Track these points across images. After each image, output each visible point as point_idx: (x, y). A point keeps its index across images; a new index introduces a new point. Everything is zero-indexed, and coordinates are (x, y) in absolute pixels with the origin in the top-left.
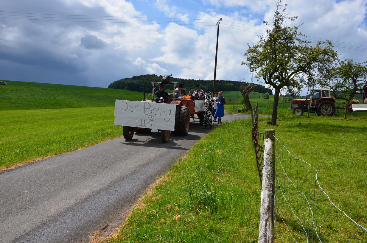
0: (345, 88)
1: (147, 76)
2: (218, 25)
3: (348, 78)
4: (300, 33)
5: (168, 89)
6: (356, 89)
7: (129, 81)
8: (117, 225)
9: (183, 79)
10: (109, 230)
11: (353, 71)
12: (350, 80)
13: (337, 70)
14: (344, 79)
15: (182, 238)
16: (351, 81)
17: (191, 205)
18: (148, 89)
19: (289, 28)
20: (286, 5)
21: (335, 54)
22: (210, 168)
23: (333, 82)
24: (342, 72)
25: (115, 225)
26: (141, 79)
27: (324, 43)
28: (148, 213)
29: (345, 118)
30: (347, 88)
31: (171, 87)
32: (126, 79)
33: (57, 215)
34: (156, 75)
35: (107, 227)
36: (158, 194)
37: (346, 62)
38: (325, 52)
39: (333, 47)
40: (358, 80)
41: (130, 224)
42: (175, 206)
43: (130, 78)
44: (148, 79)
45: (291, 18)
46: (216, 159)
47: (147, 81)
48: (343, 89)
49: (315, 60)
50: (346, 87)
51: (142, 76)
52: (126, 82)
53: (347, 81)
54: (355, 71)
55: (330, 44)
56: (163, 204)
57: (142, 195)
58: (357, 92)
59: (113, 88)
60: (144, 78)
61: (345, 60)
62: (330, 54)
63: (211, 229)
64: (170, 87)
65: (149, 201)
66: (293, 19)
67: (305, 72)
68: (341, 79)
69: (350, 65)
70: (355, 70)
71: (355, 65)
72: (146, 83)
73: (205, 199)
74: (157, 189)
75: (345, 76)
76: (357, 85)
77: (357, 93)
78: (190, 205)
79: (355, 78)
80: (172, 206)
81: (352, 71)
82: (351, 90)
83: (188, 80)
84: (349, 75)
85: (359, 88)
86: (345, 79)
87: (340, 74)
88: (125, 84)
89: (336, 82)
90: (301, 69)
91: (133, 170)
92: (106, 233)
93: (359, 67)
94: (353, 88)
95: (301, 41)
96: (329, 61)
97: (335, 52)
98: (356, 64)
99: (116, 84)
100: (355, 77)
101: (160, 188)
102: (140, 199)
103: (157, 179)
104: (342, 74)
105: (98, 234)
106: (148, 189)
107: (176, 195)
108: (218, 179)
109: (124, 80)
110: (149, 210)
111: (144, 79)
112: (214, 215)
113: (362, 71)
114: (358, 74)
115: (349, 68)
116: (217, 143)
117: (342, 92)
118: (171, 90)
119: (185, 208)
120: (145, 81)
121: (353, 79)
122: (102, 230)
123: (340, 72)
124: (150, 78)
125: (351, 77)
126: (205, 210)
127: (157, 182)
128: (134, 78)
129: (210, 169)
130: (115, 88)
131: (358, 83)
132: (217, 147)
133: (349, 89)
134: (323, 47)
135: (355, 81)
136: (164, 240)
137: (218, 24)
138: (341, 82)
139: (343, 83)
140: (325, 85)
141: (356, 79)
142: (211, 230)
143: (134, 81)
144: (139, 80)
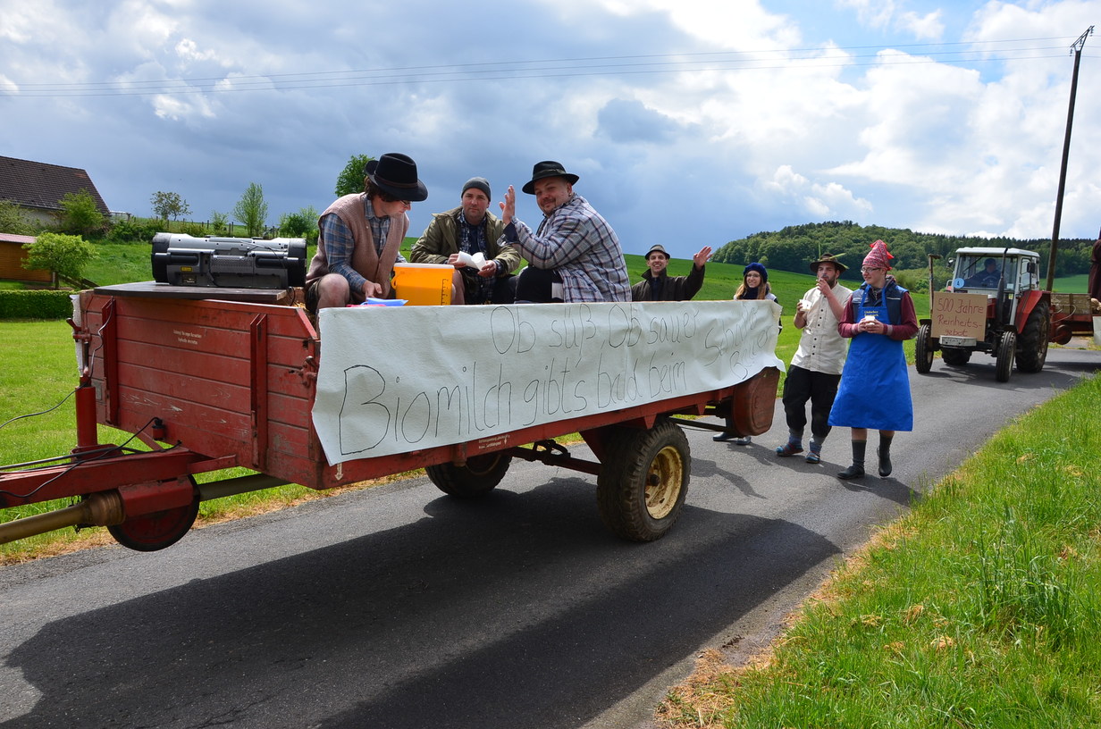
1: (827, 225)
2: (1078, 54)
7: (772, 242)
8: (765, 640)
9: (943, 237)
10: (744, 649)
15: (963, 700)
17: (985, 614)
22: (1044, 516)
25: (757, 639)
26: (811, 237)
28: (854, 619)
31: (902, 259)
32: (764, 235)
33: (607, 593)
34: (857, 224)
35: (736, 641)
36: (879, 573)
41: (803, 643)
42: (934, 611)
43: (775, 233)
44: (830, 236)
46: (1062, 489)
47: (827, 241)
51: (811, 225)
52: (761, 246)
56: (898, 601)
57: (830, 572)
59: (725, 260)
60: (819, 231)
63: (1053, 691)
65: (852, 589)
72: (826, 247)
73: (1033, 603)
74: (875, 559)
78: (982, 613)
80: (925, 611)
88: (759, 250)
91: (800, 500)
92: (737, 656)
99: (732, 249)
101: (886, 556)
102: (827, 582)
103: (875, 531)
105: (716, 656)
106: (848, 556)
107: (934, 581)
108: (1072, 551)
109: (759, 238)
110: (857, 612)
111: (820, 234)
112: (1063, 655)
116: (1066, 444)
118: (902, 269)
119: (967, 621)
120: (822, 242)
122: (724, 647)
124: (838, 233)
126: (1029, 636)
127: (875, 540)
128: (789, 231)
129: (1042, 518)
130: (728, 262)
132: (1066, 456)
136: (905, 698)
137: (1078, 49)
142: (1054, 696)
143: (789, 241)
144: (805, 239)
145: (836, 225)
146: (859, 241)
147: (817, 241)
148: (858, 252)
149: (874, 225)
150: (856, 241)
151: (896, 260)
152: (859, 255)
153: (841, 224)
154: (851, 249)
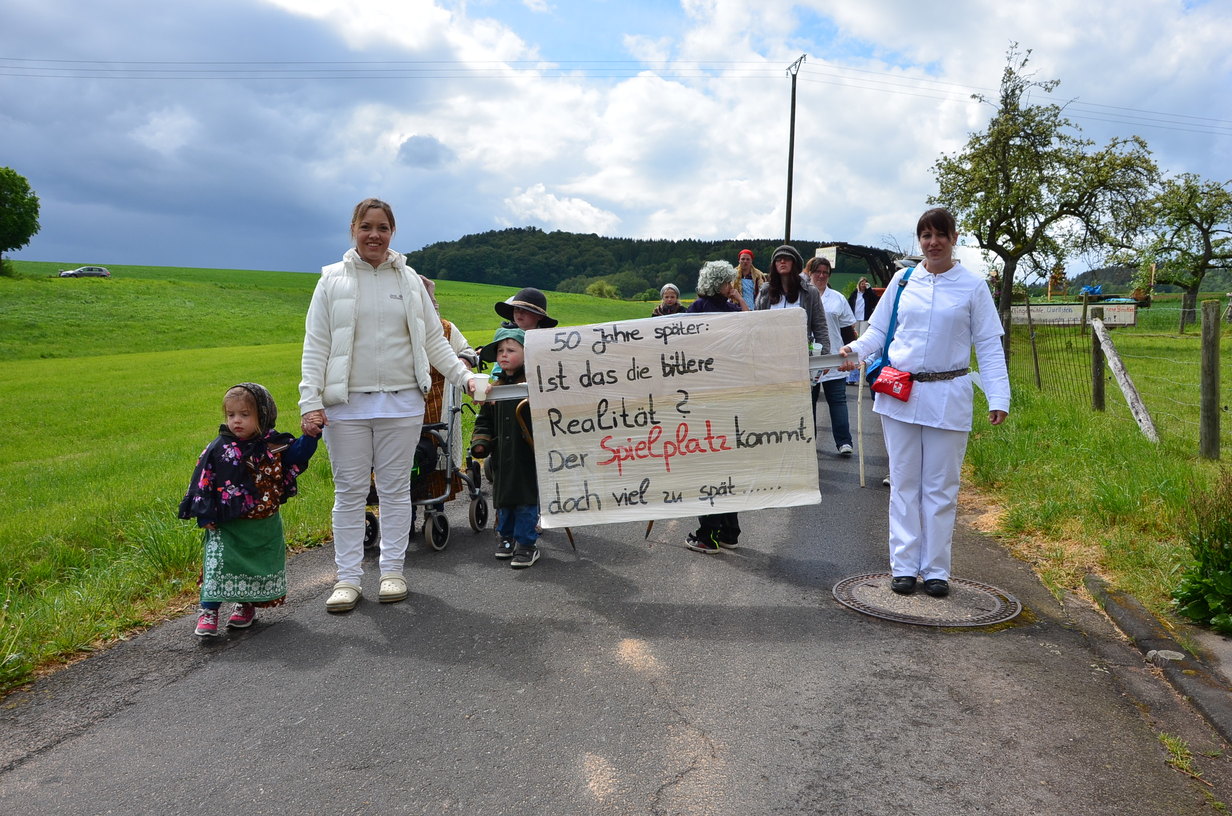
0: (1179, 252)
1: (509, 232)
2: (794, 77)
3: (1186, 225)
4: (1066, 120)
5: (580, 273)
6: (1209, 255)
7: (452, 252)
9: (630, 241)
11: (1199, 205)
12: (1191, 230)
13: (1156, 205)
14: (1175, 228)
16: (1195, 232)
18: (515, 275)
19: (1038, 108)
20: (1030, 52)
21: (1151, 170)
23: (1144, 239)
24: (1170, 209)
26: (492, 245)
27: (1125, 142)
29: (1182, 332)
30: (1184, 253)
31: (591, 266)
32: (441, 246)
34: (540, 230)
37: (1181, 182)
38: (1128, 164)
39: (1149, 153)
40: (1214, 229)
43: (453, 243)
44: (513, 244)
45: (1044, 85)
47: (510, 250)
48: (1174, 255)
49: (1104, 185)
50: (1180, 249)
51: (492, 233)
53: (1185, 233)
54: (1205, 206)
55: (1143, 145)
58: (1211, 262)
60: (501, 239)
61: (1178, 177)
62: (1139, 169)
64: (589, 269)
66: (1050, 86)
67: (1080, 215)
68: (1167, 228)
69: (1193, 192)
70: (1204, 202)
71: (1206, 190)
72: (509, 257)
75: (1178, 220)
76: (1212, 244)
77: (1213, 267)
79: (1205, 226)
81: (1197, 207)
82: (1196, 259)
83: (647, 242)
84: (1190, 216)
85: (1217, 251)
86: (1179, 229)
87: (1165, 215)
88: (437, 261)
89: (1152, 236)
90: (1069, 208)
93: (1217, 193)
94: (1201, 253)
95: (1070, 141)
96: (1140, 187)
97: (1153, 163)
98: (1208, 186)
100: (1207, 222)
104: (1169, 214)
111: (501, 242)
113: (1225, 205)
114: (1215, 212)
115: (1190, 198)
117: (1171, 264)
120: (505, 250)
121: (1200, 227)
123: (1165, 208)
124: (521, 240)
125: (1195, 223)
128: (468, 241)
131: (1214, 238)
133: (1190, 254)
134: (1124, 151)
135: (1206, 234)
138: (1168, 237)
139: (1172, 238)
140: (1122, 246)
141: (1209, 227)
143: (469, 251)
144: (485, 248)
145: (519, 231)
146: (545, 249)
147: (500, 250)
148: (544, 261)
149: (559, 231)
150: (541, 248)
151: (585, 268)
152: (545, 264)
153: (524, 230)
154: (537, 257)
